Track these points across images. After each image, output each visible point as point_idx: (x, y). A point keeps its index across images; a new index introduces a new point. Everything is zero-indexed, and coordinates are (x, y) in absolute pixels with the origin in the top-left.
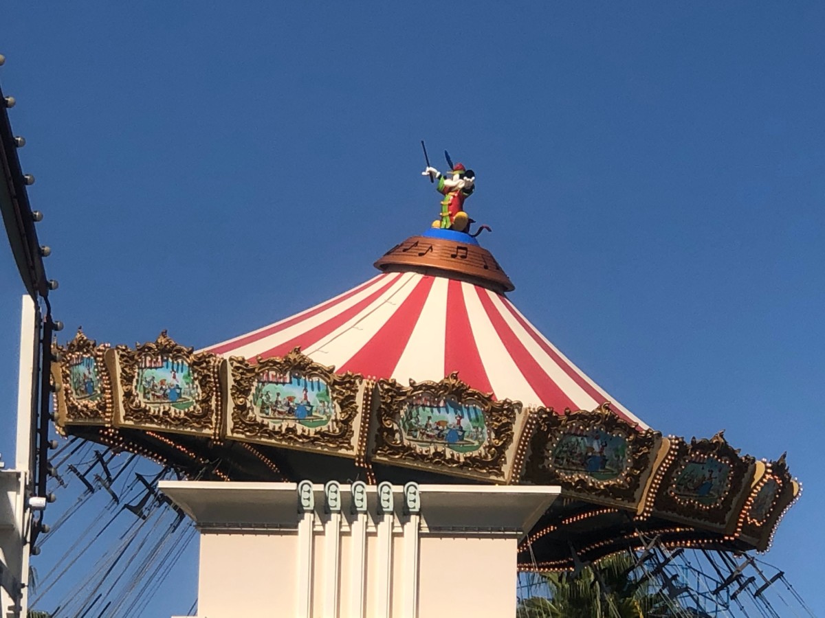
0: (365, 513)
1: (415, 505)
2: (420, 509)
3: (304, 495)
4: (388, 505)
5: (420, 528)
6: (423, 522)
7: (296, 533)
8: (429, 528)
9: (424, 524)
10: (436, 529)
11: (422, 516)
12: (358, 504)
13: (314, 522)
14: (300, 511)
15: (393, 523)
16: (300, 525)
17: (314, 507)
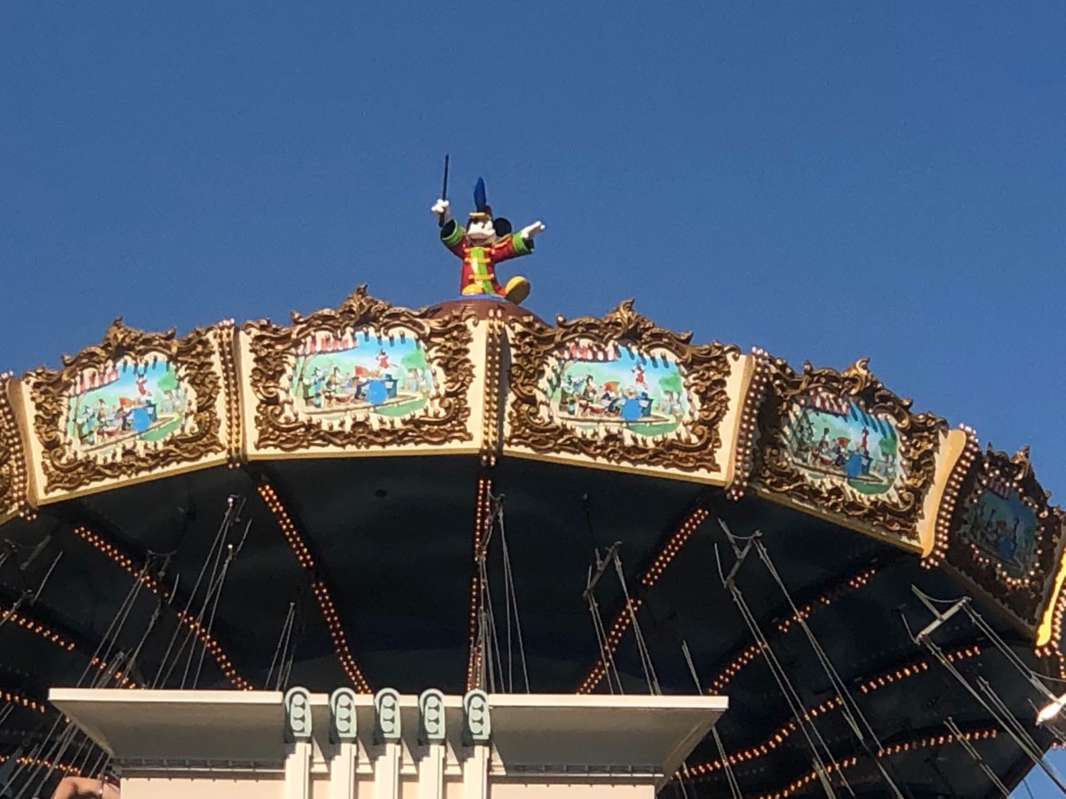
0: (398, 742)
1: (481, 729)
2: (491, 736)
3: (295, 712)
4: (437, 729)
5: (490, 768)
6: (496, 756)
7: (281, 777)
8: (507, 767)
9: (497, 761)
10: (517, 768)
11: (494, 747)
12: (386, 726)
13: (311, 757)
14: (288, 739)
15: (445, 760)
16: (288, 762)
17: (312, 732)
